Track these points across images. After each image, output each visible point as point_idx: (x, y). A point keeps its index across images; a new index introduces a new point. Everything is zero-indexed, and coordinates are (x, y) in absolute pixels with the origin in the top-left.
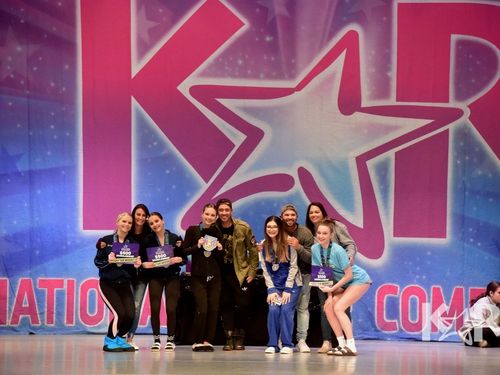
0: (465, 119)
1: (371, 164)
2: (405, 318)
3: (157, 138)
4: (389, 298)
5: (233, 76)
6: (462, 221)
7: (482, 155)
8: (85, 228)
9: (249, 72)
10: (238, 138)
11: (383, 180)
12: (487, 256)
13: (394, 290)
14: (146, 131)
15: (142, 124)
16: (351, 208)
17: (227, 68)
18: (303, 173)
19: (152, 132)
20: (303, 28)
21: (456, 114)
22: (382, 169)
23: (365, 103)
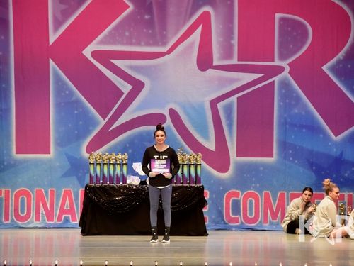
0: (286, 73)
1: (220, 105)
2: (245, 215)
3: (68, 88)
4: (234, 200)
5: (123, 44)
6: (284, 146)
7: (298, 99)
8: (17, 153)
9: (134, 41)
10: (126, 88)
11: (229, 116)
12: (302, 170)
13: (237, 195)
14: (60, 84)
15: (58, 79)
16: (206, 137)
17: (117, 38)
18: (172, 112)
19: (64, 84)
20: (171, 9)
21: (280, 70)
22: (228, 109)
23: (216, 63)
